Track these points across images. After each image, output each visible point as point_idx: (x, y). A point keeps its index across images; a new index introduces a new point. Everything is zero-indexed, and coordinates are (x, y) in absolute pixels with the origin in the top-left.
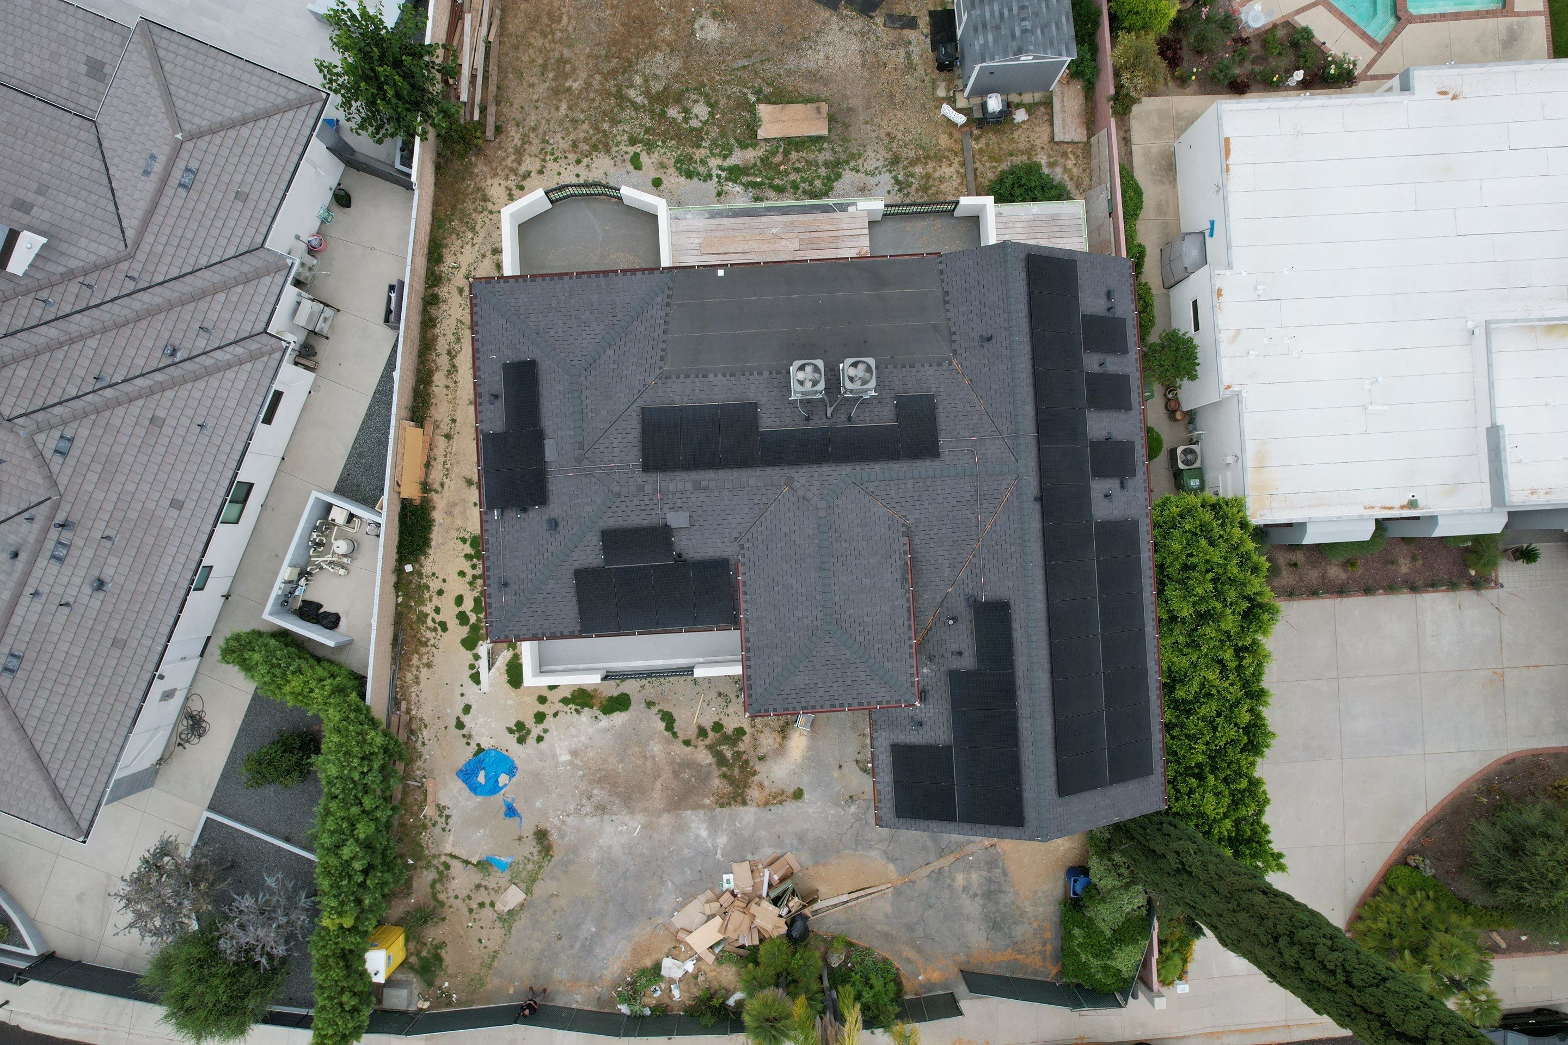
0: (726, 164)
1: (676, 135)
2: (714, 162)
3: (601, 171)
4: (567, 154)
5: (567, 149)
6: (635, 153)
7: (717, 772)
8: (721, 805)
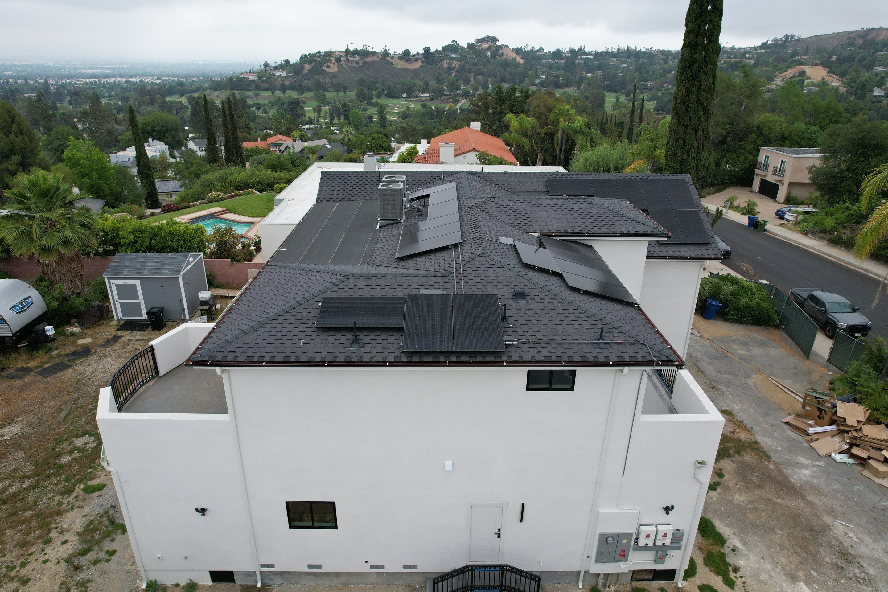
3: (78, 520)
4: (27, 553)
5: (21, 552)
6: (83, 490)
7: (738, 458)
8: (769, 458)
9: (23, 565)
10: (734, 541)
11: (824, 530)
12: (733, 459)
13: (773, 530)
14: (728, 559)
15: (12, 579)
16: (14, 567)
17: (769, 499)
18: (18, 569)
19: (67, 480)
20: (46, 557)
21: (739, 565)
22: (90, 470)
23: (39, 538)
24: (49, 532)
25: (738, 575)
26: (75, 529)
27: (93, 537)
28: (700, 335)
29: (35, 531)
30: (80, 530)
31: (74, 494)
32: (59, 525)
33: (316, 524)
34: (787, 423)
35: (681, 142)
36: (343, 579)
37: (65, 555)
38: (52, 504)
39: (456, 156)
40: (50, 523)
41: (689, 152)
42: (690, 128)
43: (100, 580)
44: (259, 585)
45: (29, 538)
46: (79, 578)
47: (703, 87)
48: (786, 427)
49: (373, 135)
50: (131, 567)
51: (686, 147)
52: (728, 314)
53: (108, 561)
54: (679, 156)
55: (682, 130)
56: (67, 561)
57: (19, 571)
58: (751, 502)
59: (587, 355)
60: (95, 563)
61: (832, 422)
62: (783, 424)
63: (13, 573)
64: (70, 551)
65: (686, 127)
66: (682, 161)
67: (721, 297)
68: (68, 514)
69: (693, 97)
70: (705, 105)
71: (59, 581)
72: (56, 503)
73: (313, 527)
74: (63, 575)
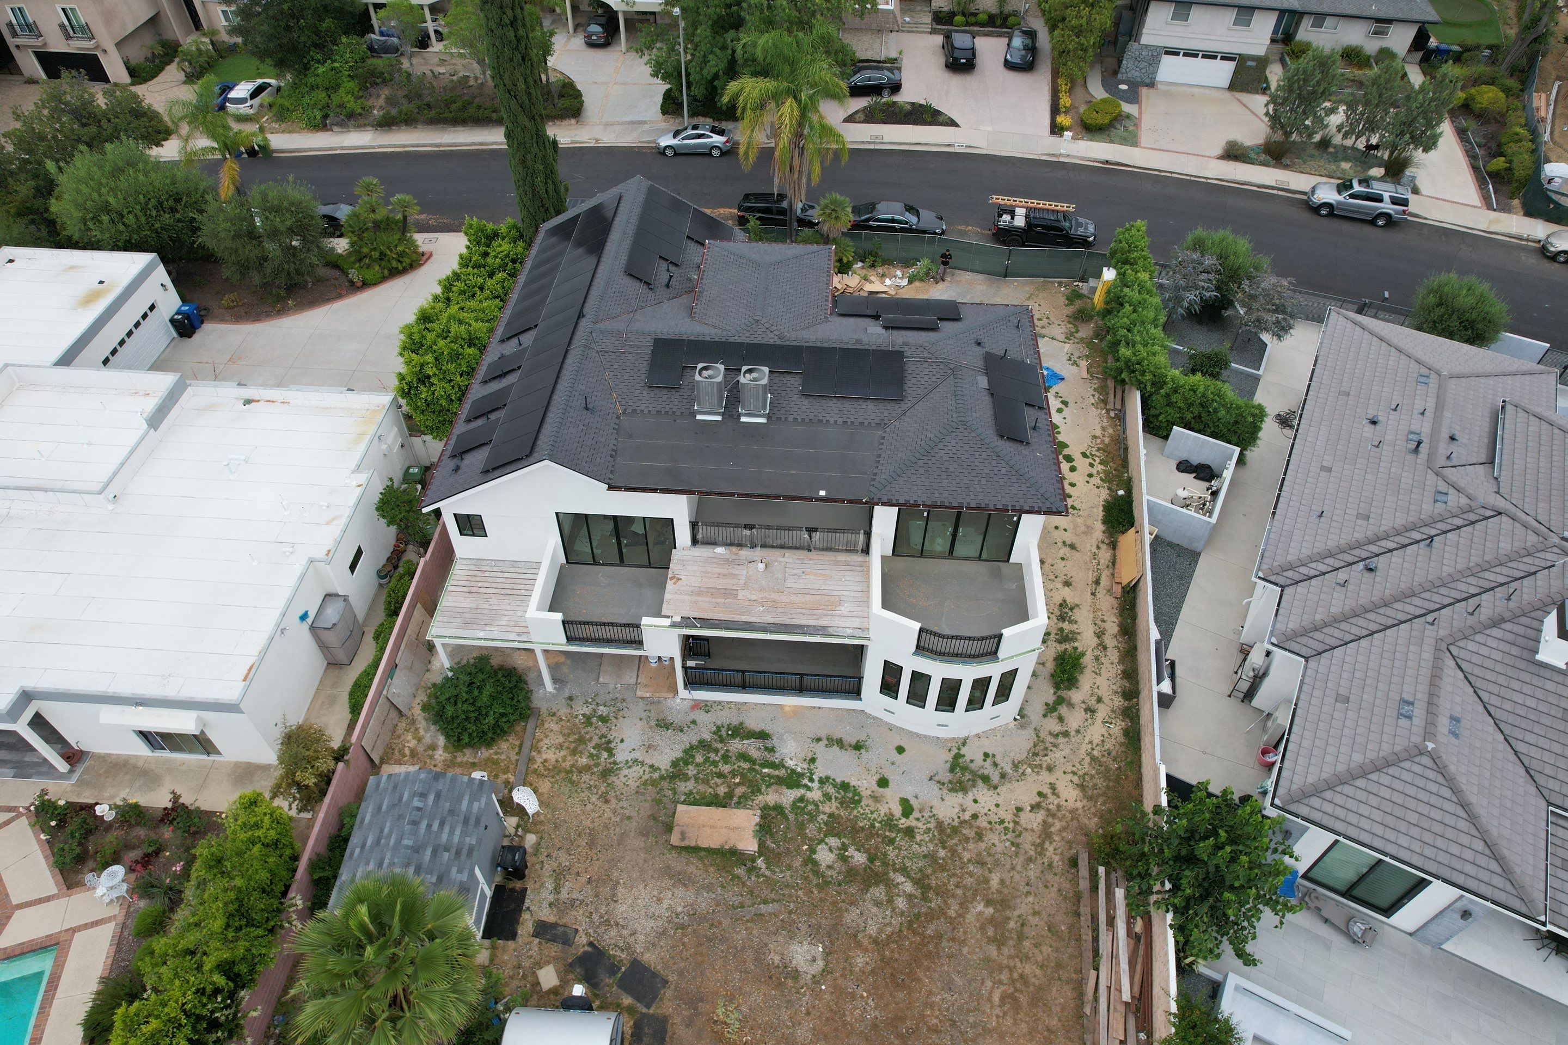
0: (802, 791)
1: (857, 832)
2: (815, 795)
3: (948, 803)
4: (989, 826)
5: (989, 832)
6: (907, 817)
9: (1002, 822)
19: (892, 841)
20: (993, 808)
22: (877, 825)
23: (971, 826)
26: (960, 800)
27: (968, 779)
29: (964, 834)
30: (960, 794)
31: (914, 823)
32: (955, 817)
37: (991, 793)
38: (927, 838)
40: (953, 826)
43: (1012, 755)
45: (972, 834)
46: (1011, 771)
50: (998, 736)
53: (994, 756)
56: (995, 788)
57: (1009, 822)
60: (995, 765)
63: (1011, 825)
64: (985, 790)
68: (940, 817)
71: (1016, 784)
72: (925, 835)
74: (1009, 784)
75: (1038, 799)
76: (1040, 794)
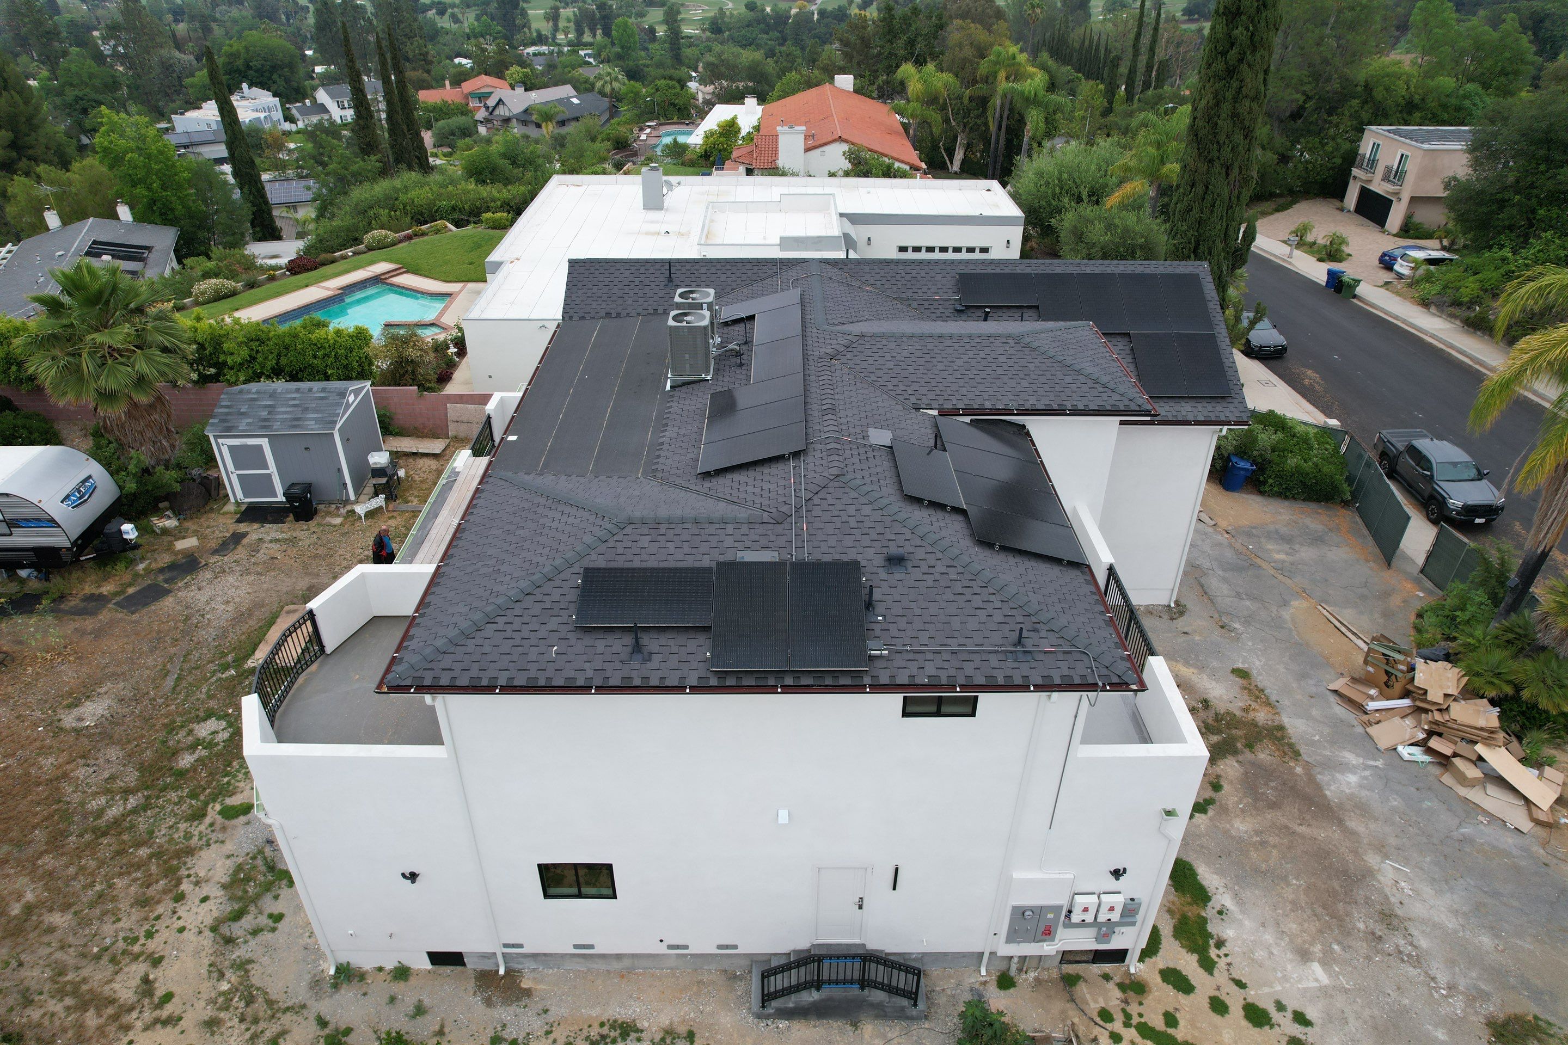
3: (219, 864)
4: (152, 916)
5: (143, 915)
6: (220, 813)
7: (1248, 755)
8: (1297, 754)
9: (150, 935)
10: (1223, 898)
11: (1364, 877)
12: (1240, 758)
13: (1285, 879)
14: (1210, 928)
15: (136, 958)
16: (136, 939)
17: (1287, 827)
18: (142, 941)
19: (193, 795)
20: (181, 923)
21: (1225, 936)
22: (226, 780)
23: (165, 892)
24: (179, 882)
25: (1223, 951)
26: (216, 879)
27: (247, 892)
28: (1213, 523)
29: (157, 882)
30: (225, 879)
31: (208, 820)
32: (192, 872)
33: (584, 890)
34: (1335, 692)
35: (1200, 189)
36: (626, 963)
37: (209, 921)
38: (176, 836)
39: (807, 150)
40: (179, 869)
41: (1213, 205)
42: (1217, 164)
43: (265, 960)
44: (502, 972)
45: (151, 892)
46: (234, 956)
47: (1245, 91)
48: (1333, 699)
49: (657, 82)
50: (309, 941)
51: (1209, 198)
52: (1264, 483)
53: (273, 930)
54: (1195, 213)
55: (1203, 167)
56: (214, 929)
57: (144, 945)
58: (1257, 833)
59: (995, 673)
60: (255, 932)
61: (1406, 694)
62: (1328, 693)
63: (136, 948)
64: (216, 914)
65: (1211, 161)
66: (1200, 222)
67: (1255, 453)
68: (203, 853)
69: (1226, 108)
70: (1247, 123)
71: (206, 962)
72: (182, 834)
73: (580, 896)
74: (211, 951)
75: (160, 992)
76: (169, 997)
